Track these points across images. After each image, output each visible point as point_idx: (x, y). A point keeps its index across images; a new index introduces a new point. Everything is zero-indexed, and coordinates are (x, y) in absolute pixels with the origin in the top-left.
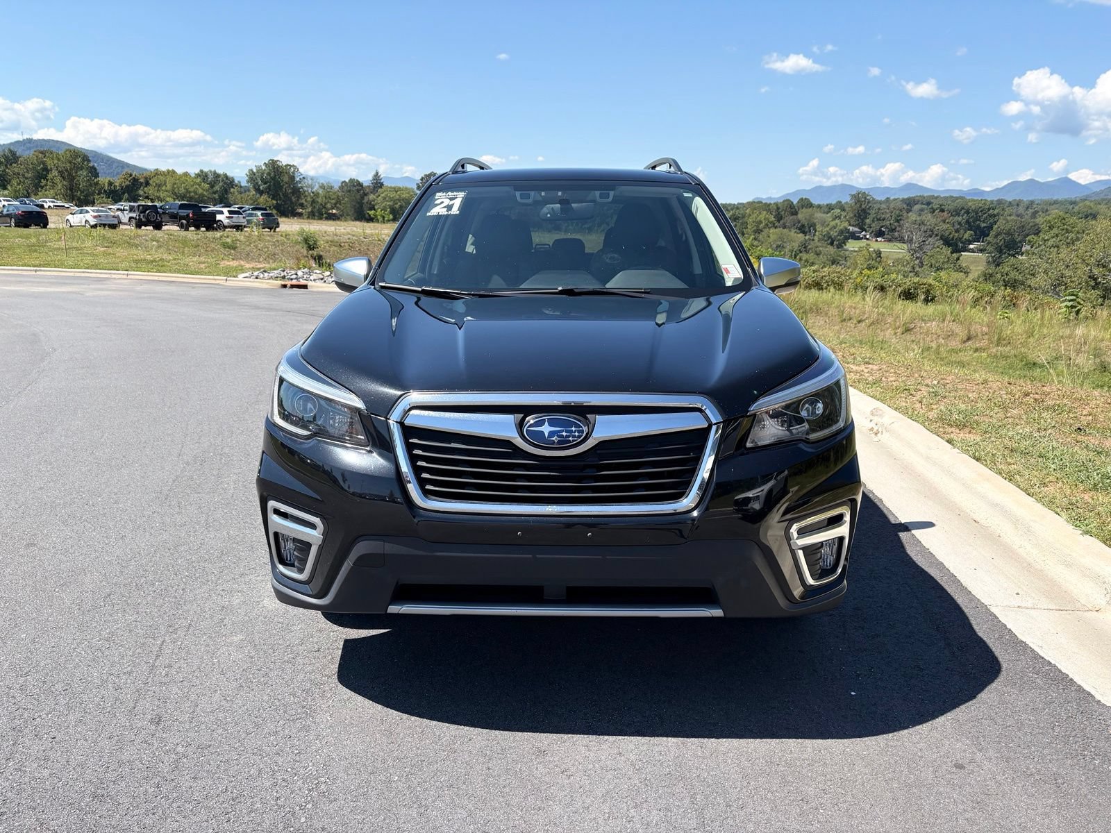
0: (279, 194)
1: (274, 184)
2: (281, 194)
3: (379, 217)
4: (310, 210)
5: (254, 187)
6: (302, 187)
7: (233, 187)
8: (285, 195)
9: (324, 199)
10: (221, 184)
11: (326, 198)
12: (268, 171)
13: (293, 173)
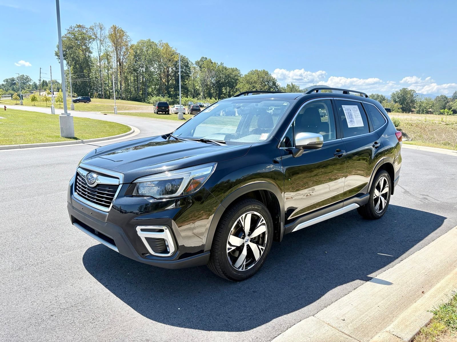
0: (404, 103)
1: (403, 99)
2: (405, 103)
3: (445, 113)
4: (418, 109)
5: (394, 100)
6: (416, 100)
7: (384, 100)
8: (407, 103)
9: (426, 104)
10: (379, 99)
11: (427, 104)
12: (401, 93)
13: (413, 93)
